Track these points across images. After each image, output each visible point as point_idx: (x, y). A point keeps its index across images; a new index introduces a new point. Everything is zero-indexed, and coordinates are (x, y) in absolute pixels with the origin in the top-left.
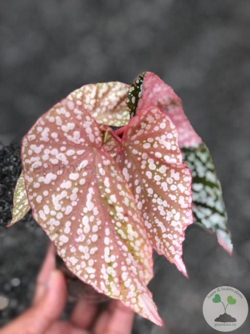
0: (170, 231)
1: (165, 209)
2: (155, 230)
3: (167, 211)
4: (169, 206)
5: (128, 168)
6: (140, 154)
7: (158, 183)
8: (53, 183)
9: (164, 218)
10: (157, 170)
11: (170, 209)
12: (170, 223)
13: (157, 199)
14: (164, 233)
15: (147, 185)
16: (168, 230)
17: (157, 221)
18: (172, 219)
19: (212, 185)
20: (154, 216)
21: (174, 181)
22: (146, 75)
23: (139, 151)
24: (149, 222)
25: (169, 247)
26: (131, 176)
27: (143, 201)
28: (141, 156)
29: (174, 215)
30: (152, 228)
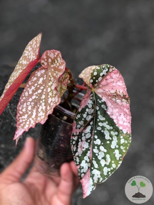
0: (35, 120)
1: (42, 110)
2: (30, 113)
3: (42, 111)
4: (44, 110)
5: (43, 79)
6: (51, 76)
7: (49, 97)
8: (24, 65)
9: (38, 113)
10: (53, 91)
11: (43, 112)
12: (38, 117)
13: (43, 102)
14: (32, 118)
15: (44, 93)
16: (35, 119)
17: (35, 111)
18: (40, 117)
19: (113, 158)
20: (36, 108)
21: (55, 101)
22: (113, 69)
23: (51, 75)
24: (31, 108)
25: (27, 124)
26: (42, 83)
27: (37, 97)
28: (51, 78)
29: (42, 116)
30: (30, 111)
